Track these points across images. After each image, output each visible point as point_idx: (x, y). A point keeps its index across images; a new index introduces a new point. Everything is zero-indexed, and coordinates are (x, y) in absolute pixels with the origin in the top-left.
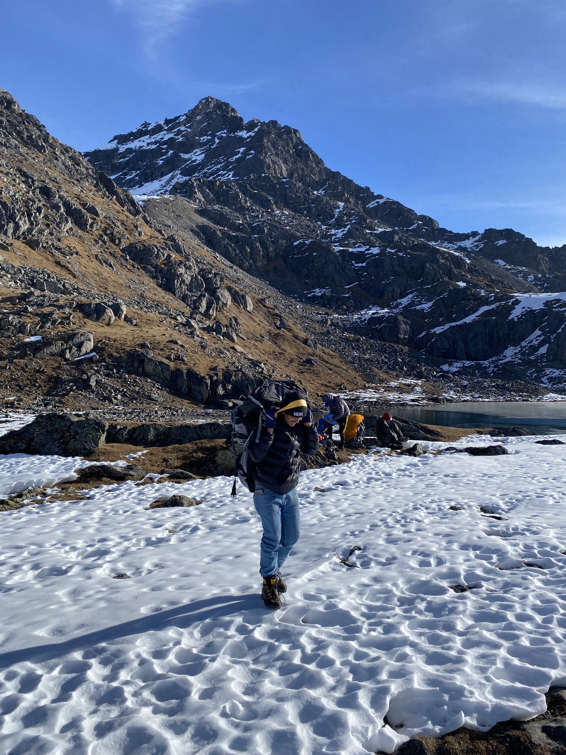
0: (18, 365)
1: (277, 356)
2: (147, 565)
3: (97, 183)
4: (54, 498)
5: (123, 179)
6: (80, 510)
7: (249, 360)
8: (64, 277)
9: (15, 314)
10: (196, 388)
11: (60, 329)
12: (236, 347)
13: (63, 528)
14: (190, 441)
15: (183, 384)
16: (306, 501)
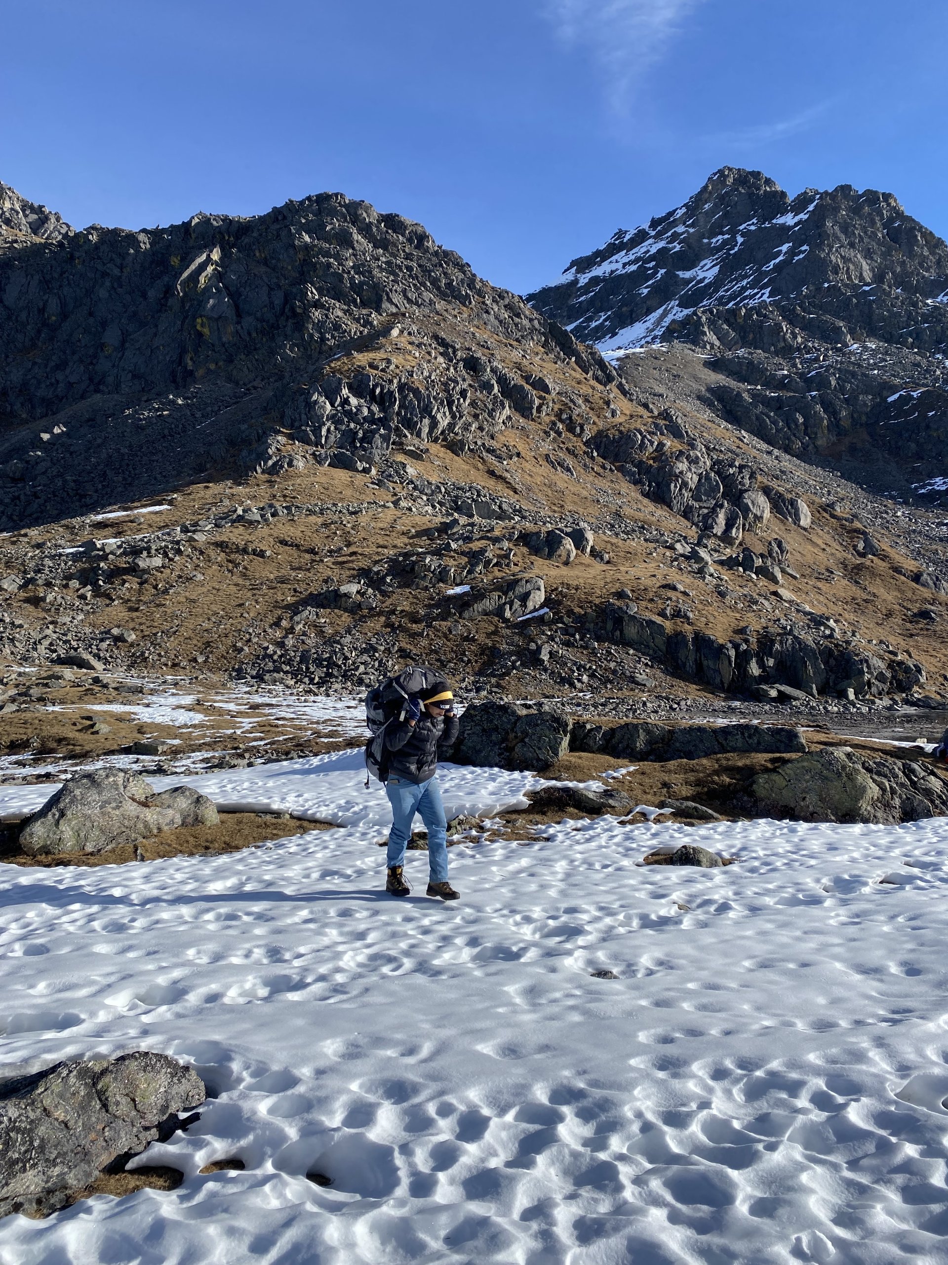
0: (438, 631)
1: (859, 606)
2: (645, 961)
3: (546, 341)
4: (496, 835)
5: (585, 328)
6: (535, 858)
7: (806, 613)
8: (500, 494)
9: (433, 553)
10: (711, 663)
11: (497, 574)
12: (781, 591)
13: (510, 884)
14: (706, 755)
15: (687, 658)
16: (934, 876)
